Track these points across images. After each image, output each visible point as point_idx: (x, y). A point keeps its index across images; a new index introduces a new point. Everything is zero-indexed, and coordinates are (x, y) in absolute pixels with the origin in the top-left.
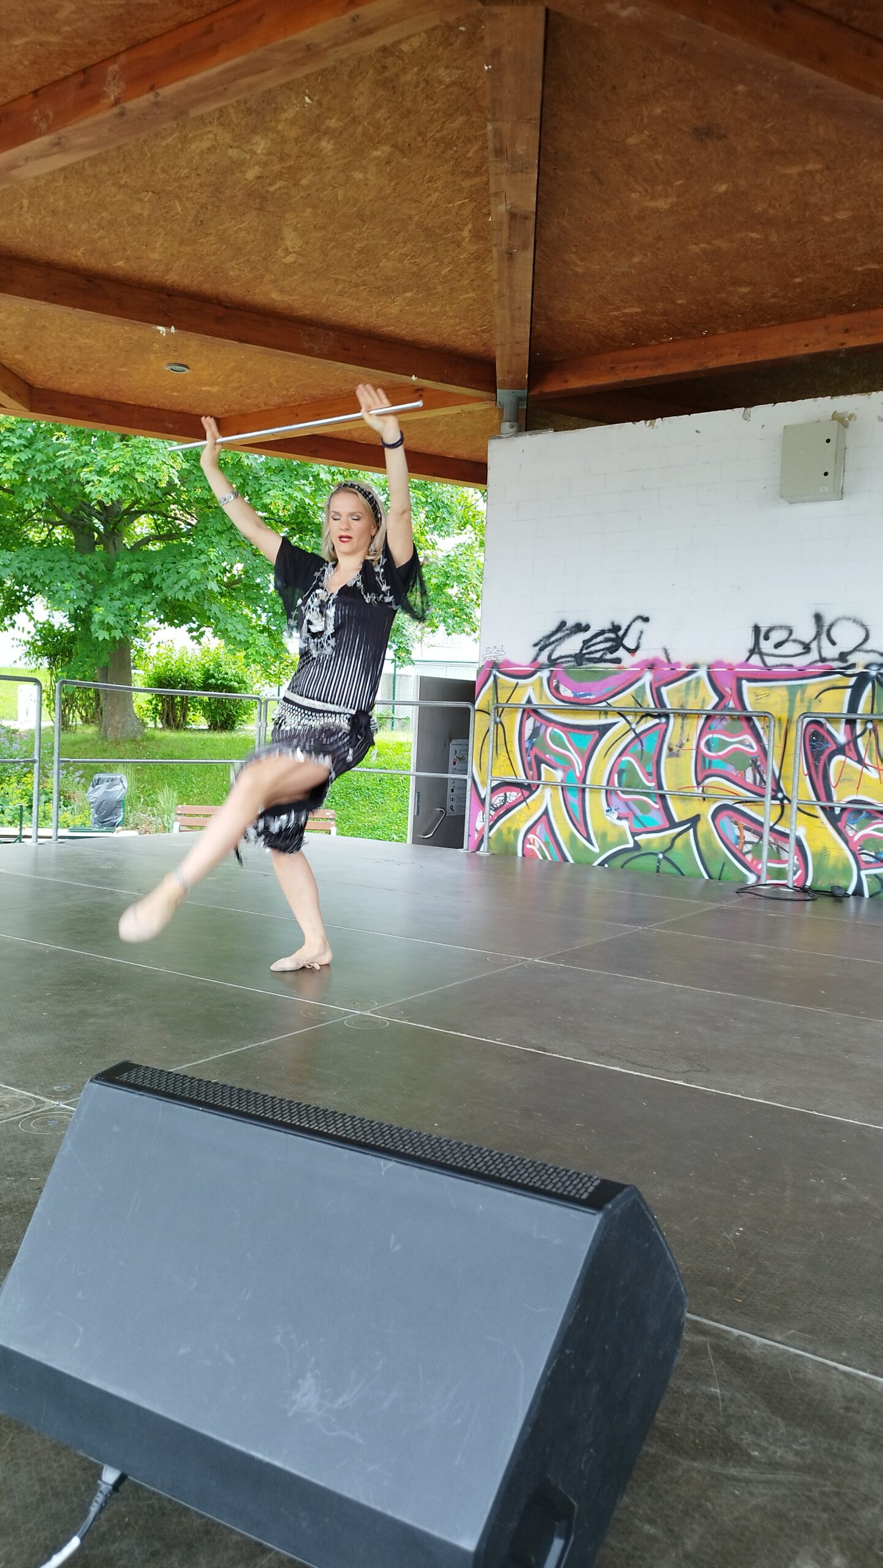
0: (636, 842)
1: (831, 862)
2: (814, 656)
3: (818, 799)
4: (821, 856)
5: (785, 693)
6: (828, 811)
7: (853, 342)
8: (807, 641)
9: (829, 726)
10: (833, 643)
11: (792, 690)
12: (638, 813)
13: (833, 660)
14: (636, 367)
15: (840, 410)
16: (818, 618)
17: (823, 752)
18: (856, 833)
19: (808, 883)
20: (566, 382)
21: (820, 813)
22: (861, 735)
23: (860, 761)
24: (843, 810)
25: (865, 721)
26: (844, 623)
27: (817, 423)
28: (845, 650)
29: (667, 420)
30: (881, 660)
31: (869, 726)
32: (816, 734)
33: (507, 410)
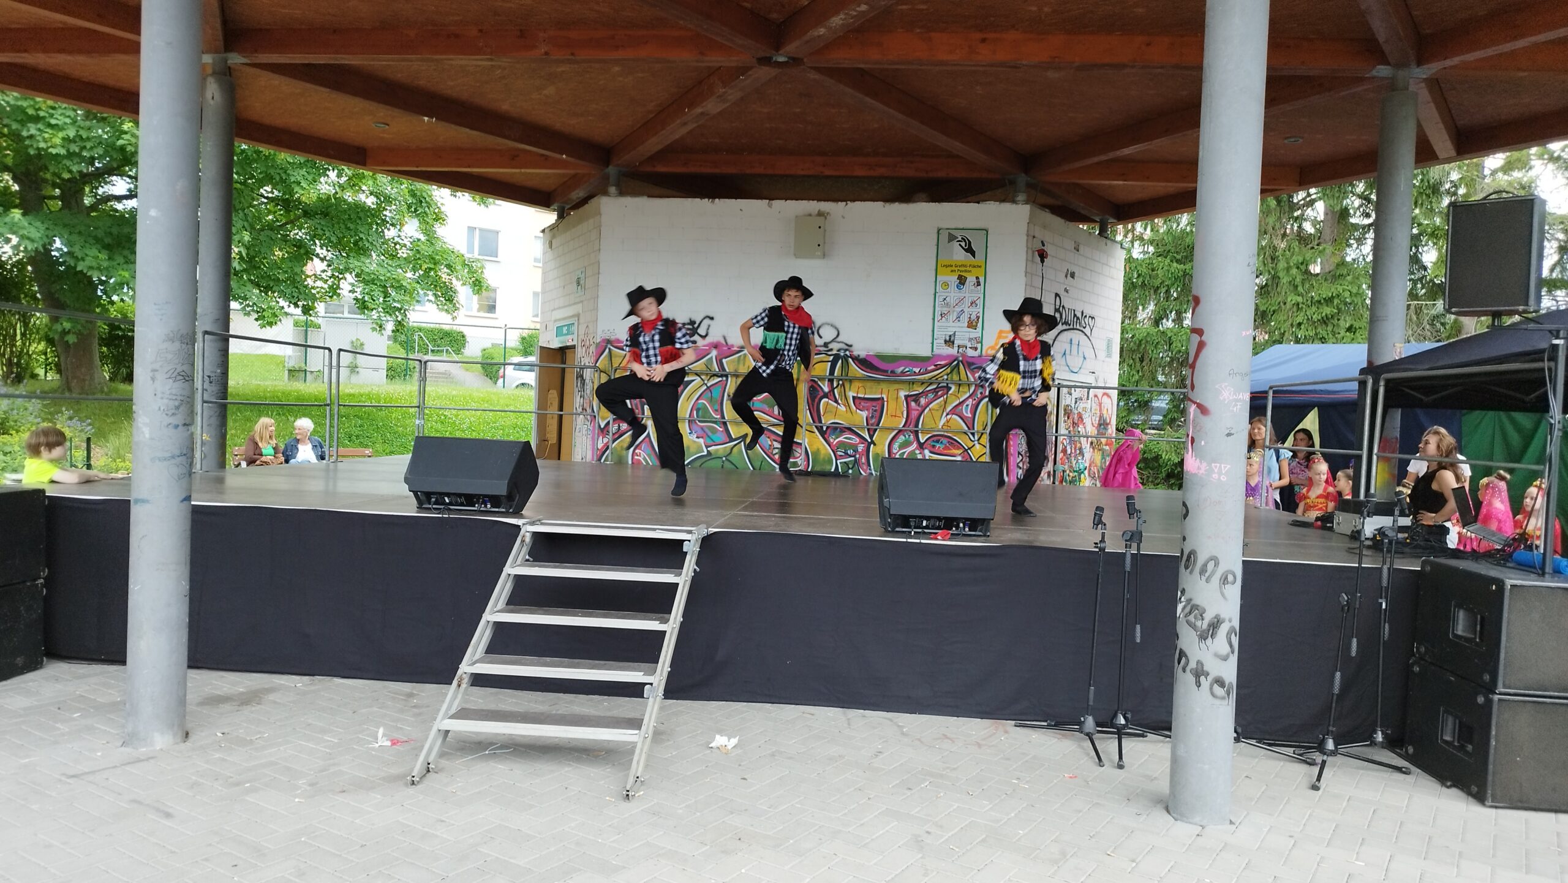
0: (708, 452)
1: (822, 456)
3: (814, 422)
4: (816, 453)
6: (820, 429)
7: (828, 172)
9: (819, 382)
10: (821, 337)
12: (710, 433)
13: (821, 346)
15: (822, 210)
17: (815, 397)
18: (835, 441)
19: (809, 470)
21: (816, 430)
22: (837, 387)
23: (836, 401)
24: (828, 428)
25: (839, 380)
26: (826, 326)
27: (810, 215)
28: (827, 341)
29: (722, 200)
30: (847, 347)
31: (841, 382)
32: (812, 386)
33: (612, 179)
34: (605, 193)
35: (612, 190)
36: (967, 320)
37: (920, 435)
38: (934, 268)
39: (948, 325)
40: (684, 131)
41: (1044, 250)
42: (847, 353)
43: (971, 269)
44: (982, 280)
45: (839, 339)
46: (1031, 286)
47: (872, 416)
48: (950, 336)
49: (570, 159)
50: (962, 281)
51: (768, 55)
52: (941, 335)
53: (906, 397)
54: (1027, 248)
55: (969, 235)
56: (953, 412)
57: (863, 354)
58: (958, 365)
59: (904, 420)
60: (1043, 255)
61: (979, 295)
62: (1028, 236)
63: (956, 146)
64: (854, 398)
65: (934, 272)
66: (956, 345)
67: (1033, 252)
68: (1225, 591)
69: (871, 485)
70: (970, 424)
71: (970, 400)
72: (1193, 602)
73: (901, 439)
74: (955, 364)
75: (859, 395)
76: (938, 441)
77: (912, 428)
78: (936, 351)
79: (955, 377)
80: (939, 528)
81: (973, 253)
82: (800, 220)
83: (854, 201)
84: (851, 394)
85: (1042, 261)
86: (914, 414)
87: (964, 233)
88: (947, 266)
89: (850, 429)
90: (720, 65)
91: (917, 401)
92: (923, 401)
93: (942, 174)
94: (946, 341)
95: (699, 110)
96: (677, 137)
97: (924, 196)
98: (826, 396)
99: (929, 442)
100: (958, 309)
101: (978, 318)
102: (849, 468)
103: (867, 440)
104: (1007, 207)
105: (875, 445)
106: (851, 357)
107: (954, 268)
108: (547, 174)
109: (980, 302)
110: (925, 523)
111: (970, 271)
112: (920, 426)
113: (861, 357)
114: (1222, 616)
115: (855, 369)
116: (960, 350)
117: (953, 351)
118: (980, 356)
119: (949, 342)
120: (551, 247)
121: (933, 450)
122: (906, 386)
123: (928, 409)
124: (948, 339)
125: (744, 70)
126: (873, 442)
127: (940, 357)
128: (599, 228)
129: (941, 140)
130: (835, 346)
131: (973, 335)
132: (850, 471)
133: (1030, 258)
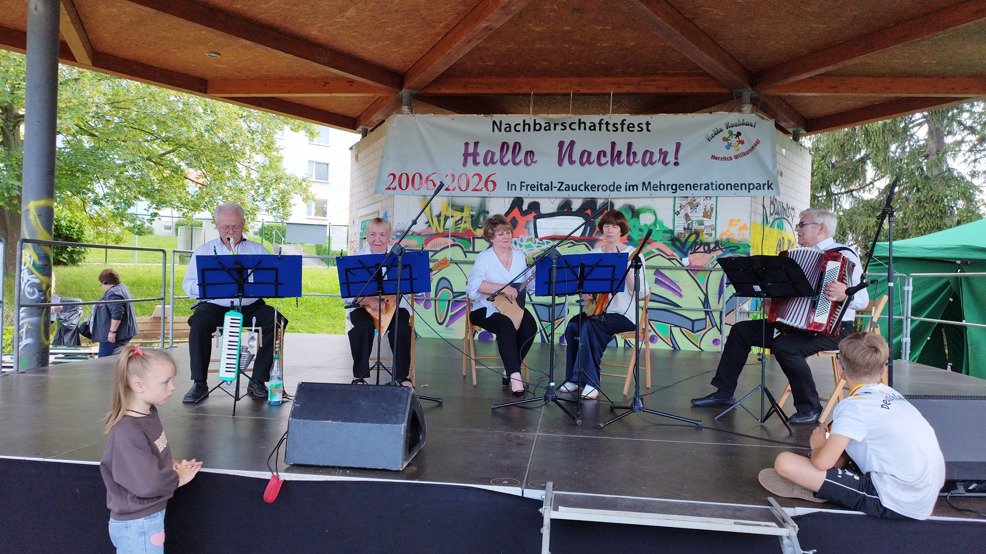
14: (478, 87)
20: (440, 89)
33: (404, 100)
34: (400, 112)
35: (405, 108)
48: (688, 225)
52: (681, 224)
66: (693, 232)
78: (677, 237)
93: (679, 90)
100: (695, 202)
101: (712, 209)
118: (716, 239)
120: (356, 160)
124: (686, 227)
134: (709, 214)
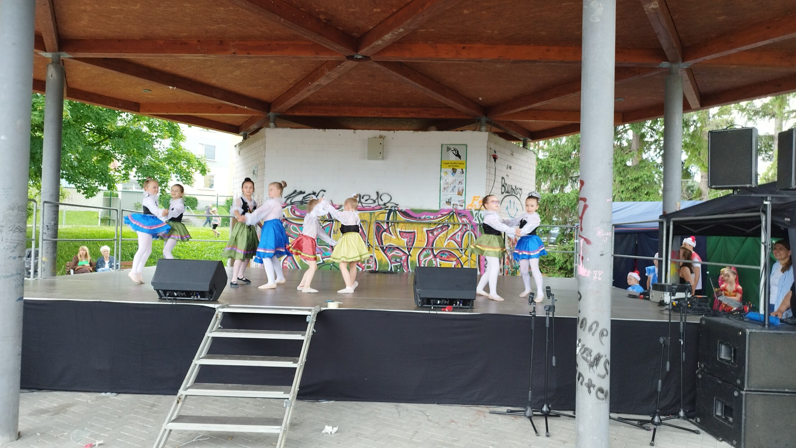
0: (323, 261)
1: (383, 263)
2: (377, 204)
3: (379, 244)
4: (380, 261)
5: (369, 214)
6: (382, 248)
7: (384, 116)
8: (375, 199)
9: (382, 224)
10: (382, 200)
11: (371, 214)
12: (324, 252)
13: (382, 205)
14: (318, 112)
15: (382, 135)
16: (377, 193)
17: (380, 232)
18: (390, 255)
19: (377, 270)
21: (380, 249)
22: (391, 226)
23: (391, 234)
24: (386, 247)
25: (392, 223)
26: (385, 195)
27: (376, 137)
28: (385, 202)
29: (330, 130)
30: (395, 205)
31: (393, 224)
32: (378, 226)
33: (271, 119)
34: (268, 126)
35: (272, 124)
36: (457, 191)
37: (434, 251)
38: (440, 164)
39: (448, 193)
40: (309, 94)
41: (495, 155)
42: (396, 208)
43: (459, 165)
44: (464, 170)
45: (392, 201)
46: (489, 173)
47: (409, 241)
48: (449, 199)
49: (249, 109)
50: (454, 171)
51: (352, 55)
52: (444, 199)
53: (427, 231)
54: (487, 154)
55: (457, 148)
56: (451, 238)
57: (404, 209)
58: (453, 214)
59: (426, 243)
60: (495, 158)
61: (462, 178)
62: (487, 147)
63: (451, 102)
64: (400, 232)
65: (440, 167)
66: (452, 204)
67: (490, 156)
68: (602, 340)
69: (409, 278)
70: (460, 245)
71: (460, 232)
72: (585, 346)
73: (425, 253)
74: (452, 214)
75: (403, 230)
76: (443, 254)
77: (430, 247)
78: (442, 207)
79: (452, 221)
80: (446, 304)
81: (460, 157)
82: (371, 141)
83: (398, 130)
84: (398, 230)
85: (495, 161)
86: (431, 240)
87: (455, 147)
88: (446, 164)
89: (398, 248)
90: (328, 59)
91: (432, 233)
92: (435, 233)
93: (443, 117)
94: (447, 202)
95: (316, 83)
96: (305, 97)
97: (434, 128)
98: (385, 231)
99: (439, 254)
100: (453, 186)
101: (463, 190)
102: (398, 269)
103: (406, 254)
104: (477, 133)
105: (411, 256)
106: (398, 211)
107: (450, 165)
108: (237, 116)
109: (464, 182)
110: (439, 302)
111: (458, 166)
112: (434, 246)
113: (403, 210)
114: (601, 354)
115: (400, 217)
116: (454, 207)
117: (450, 207)
118: (464, 210)
119: (448, 202)
120: (239, 154)
121: (441, 258)
122: (427, 225)
123: (438, 237)
124: (448, 201)
125: (340, 62)
126: (410, 255)
127: (444, 210)
128: (264, 144)
129: (443, 100)
130: (389, 205)
131: (460, 199)
132: (398, 270)
133: (489, 159)
134: (461, 193)
